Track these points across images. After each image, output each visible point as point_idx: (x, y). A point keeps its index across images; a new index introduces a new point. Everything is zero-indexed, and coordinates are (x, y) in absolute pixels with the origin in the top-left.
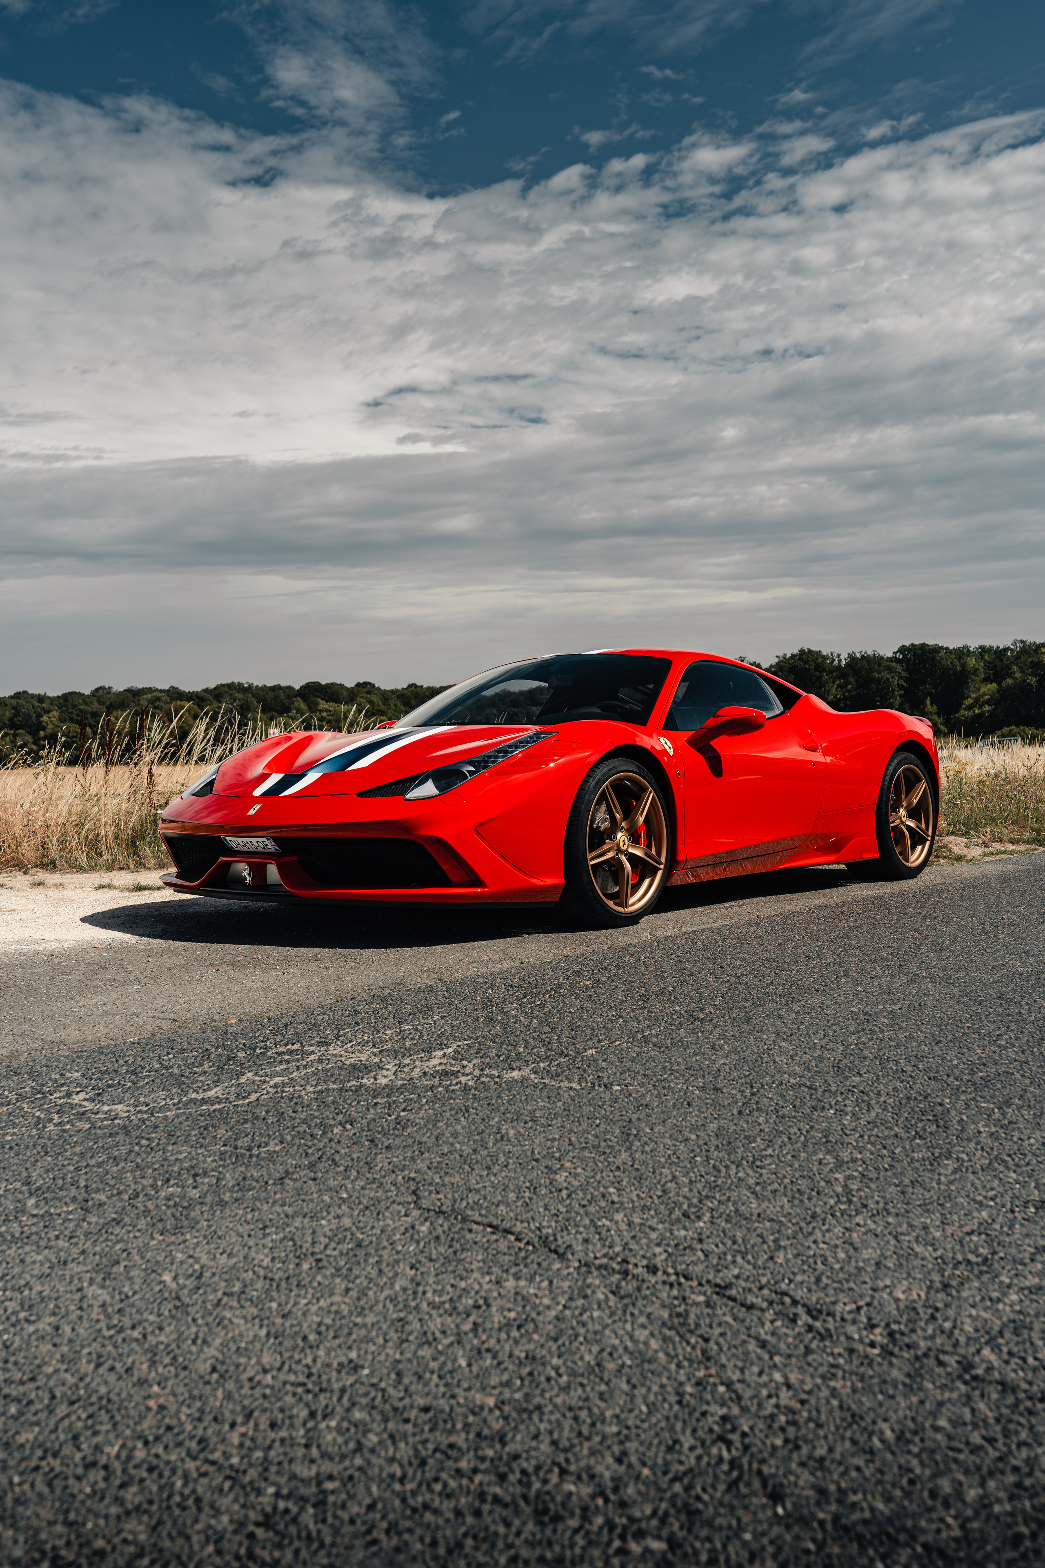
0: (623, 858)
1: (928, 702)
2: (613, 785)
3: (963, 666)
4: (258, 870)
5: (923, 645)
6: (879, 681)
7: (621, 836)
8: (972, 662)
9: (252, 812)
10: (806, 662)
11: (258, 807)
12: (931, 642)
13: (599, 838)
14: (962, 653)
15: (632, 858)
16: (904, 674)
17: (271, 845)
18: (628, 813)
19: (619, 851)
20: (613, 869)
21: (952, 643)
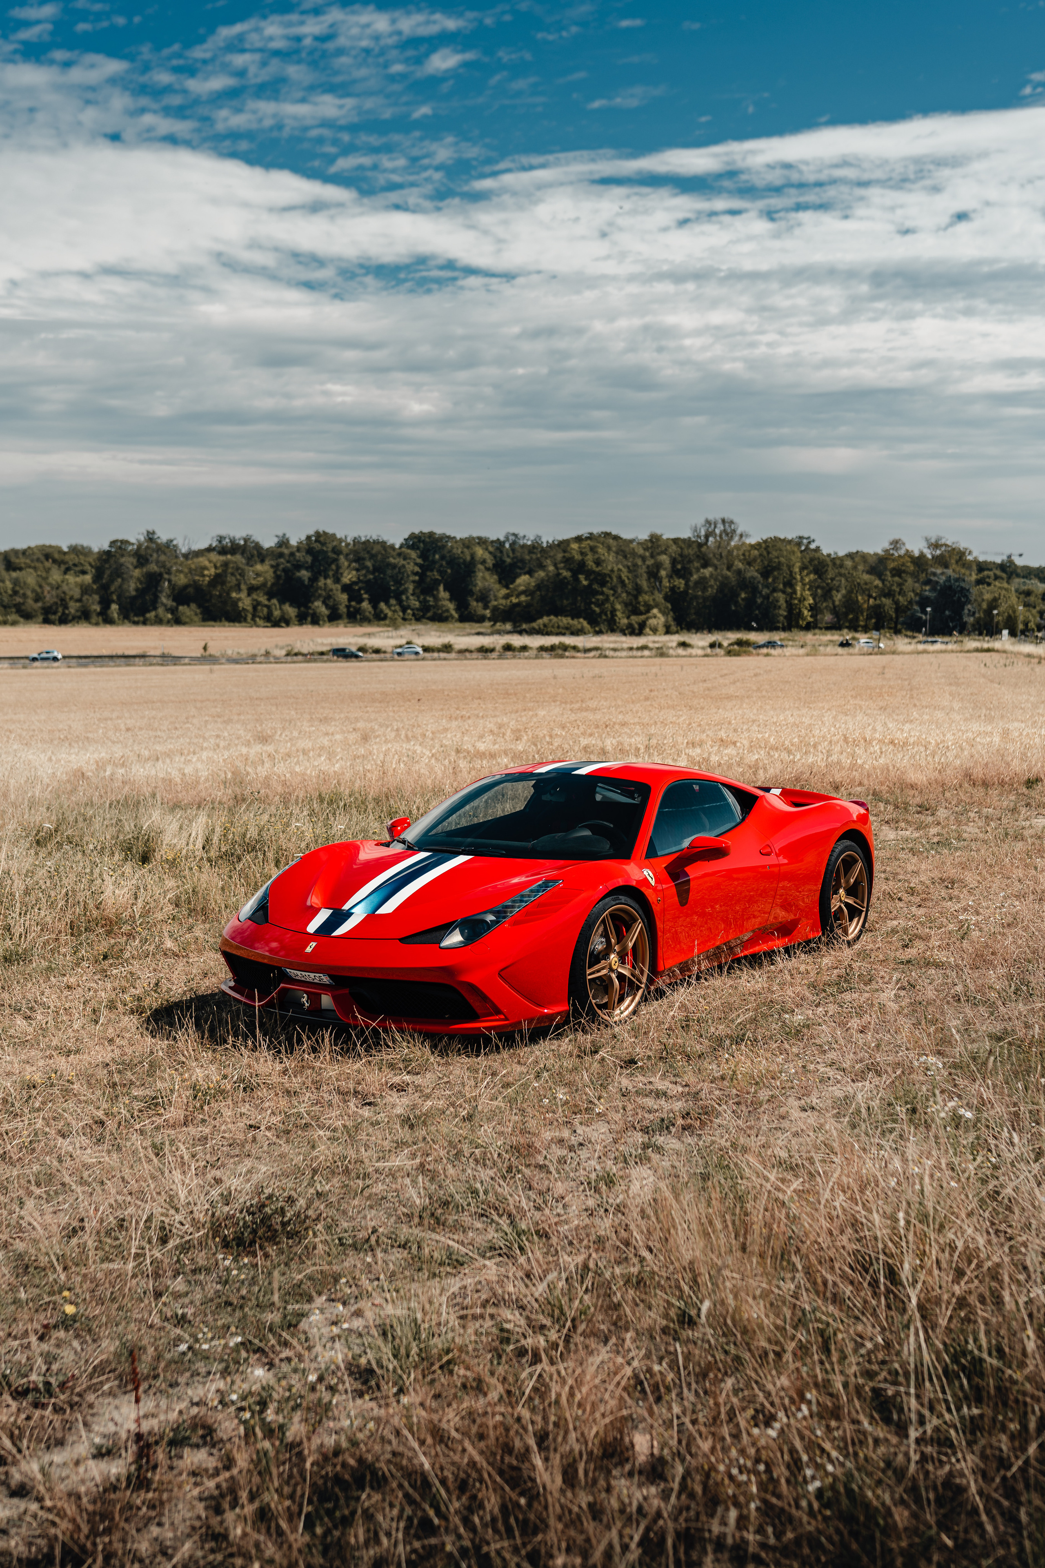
0: (614, 976)
1: (441, 588)
2: (612, 915)
3: (473, 556)
4: (315, 999)
5: (431, 534)
6: (394, 566)
7: (613, 957)
8: (480, 552)
9: (309, 950)
10: (323, 544)
11: (313, 944)
12: (439, 531)
13: (596, 958)
14: (468, 543)
15: (621, 977)
16: (419, 561)
17: (326, 979)
18: (620, 939)
19: (611, 970)
20: (604, 985)
21: (460, 533)
